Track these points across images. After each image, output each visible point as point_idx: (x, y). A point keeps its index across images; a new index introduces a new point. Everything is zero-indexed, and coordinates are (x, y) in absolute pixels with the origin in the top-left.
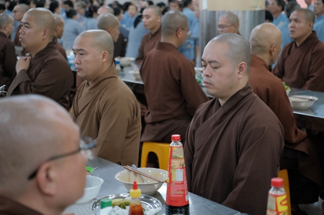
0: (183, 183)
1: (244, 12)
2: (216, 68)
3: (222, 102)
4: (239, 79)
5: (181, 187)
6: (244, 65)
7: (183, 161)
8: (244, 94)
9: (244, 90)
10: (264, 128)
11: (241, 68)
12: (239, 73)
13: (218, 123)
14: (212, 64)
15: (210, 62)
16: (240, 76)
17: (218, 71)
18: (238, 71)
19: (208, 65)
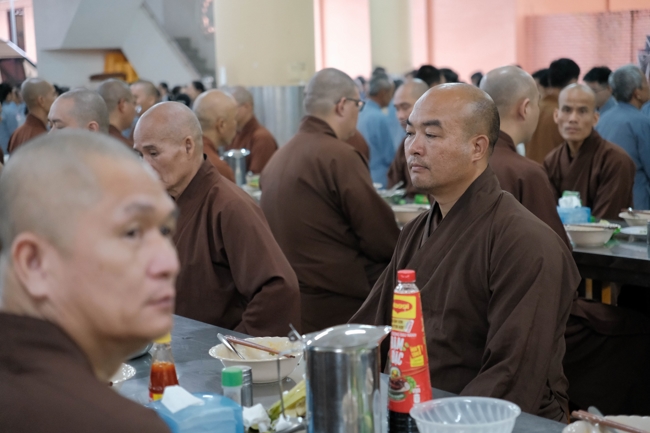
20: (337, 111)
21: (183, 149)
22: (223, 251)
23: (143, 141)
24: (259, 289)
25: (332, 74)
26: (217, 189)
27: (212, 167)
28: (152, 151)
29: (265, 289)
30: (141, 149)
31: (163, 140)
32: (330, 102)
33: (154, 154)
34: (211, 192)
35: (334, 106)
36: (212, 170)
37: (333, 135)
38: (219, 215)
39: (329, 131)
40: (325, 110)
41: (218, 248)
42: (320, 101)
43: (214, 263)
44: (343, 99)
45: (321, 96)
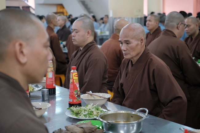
0: (52, 78)
1: (132, 18)
2: (77, 32)
3: (81, 49)
4: (88, 38)
5: (51, 80)
6: (90, 32)
7: (52, 69)
8: (90, 45)
9: (91, 43)
10: (97, 59)
11: (88, 33)
12: (88, 35)
13: (79, 58)
14: (75, 31)
15: (74, 30)
16: (88, 36)
17: (78, 34)
18: (87, 34)
19: (74, 31)
20: (177, 28)
21: (140, 43)
22: (155, 85)
23: (124, 38)
24: (171, 101)
25: (176, 13)
26: (152, 59)
27: (148, 50)
28: (127, 42)
29: (174, 101)
30: (123, 41)
31: (132, 38)
32: (175, 24)
33: (128, 43)
34: (149, 60)
35: (176, 26)
36: (149, 51)
37: (176, 37)
38: (154, 70)
39: (174, 35)
40: (173, 27)
41: (152, 83)
42: (171, 24)
43: (150, 90)
44: (180, 23)
45: (172, 21)
